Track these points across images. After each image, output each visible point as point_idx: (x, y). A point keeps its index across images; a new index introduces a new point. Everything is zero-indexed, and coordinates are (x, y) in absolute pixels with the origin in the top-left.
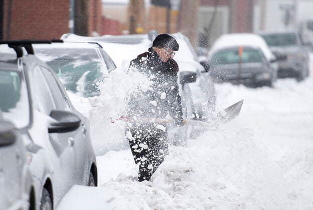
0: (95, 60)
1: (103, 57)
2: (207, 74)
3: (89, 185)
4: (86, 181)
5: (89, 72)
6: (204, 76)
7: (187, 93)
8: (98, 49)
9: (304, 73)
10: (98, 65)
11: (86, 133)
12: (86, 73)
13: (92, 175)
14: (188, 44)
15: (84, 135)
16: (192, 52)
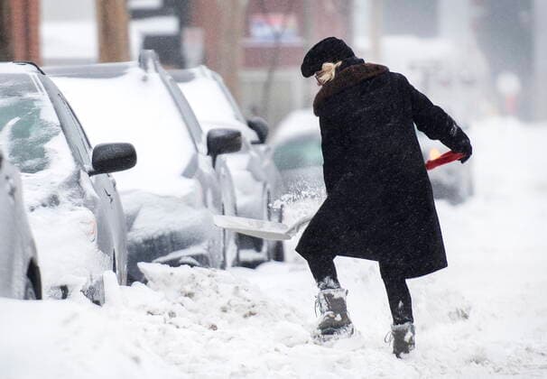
0: (29, 95)
1: (46, 89)
2: (262, 148)
3: (26, 298)
4: (19, 293)
5: (17, 119)
6: (257, 151)
7: (224, 176)
8: (36, 75)
9: (463, 189)
10: (36, 104)
11: (15, 194)
12: (12, 122)
13: (31, 285)
14: (221, 87)
15: (10, 199)
16: (231, 105)
